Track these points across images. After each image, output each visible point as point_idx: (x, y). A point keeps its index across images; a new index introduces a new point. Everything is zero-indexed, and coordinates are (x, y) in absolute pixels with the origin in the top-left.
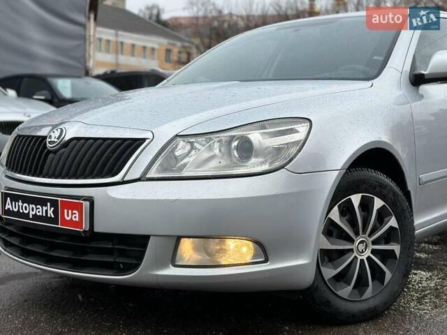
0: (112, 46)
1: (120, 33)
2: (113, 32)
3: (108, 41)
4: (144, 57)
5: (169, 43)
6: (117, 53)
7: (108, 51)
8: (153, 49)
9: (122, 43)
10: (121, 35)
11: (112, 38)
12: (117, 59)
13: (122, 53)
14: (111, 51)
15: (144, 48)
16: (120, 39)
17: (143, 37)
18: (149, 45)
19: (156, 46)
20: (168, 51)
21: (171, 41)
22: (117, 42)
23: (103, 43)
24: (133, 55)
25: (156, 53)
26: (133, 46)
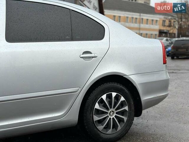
0: (138, 20)
1: (141, 14)
2: (138, 14)
3: (136, 18)
4: (152, 24)
5: (164, 18)
6: (140, 23)
7: (136, 22)
8: (157, 21)
9: (142, 19)
10: (142, 15)
11: (138, 17)
12: (140, 26)
13: (142, 23)
14: (137, 22)
15: (153, 20)
16: (141, 17)
17: (152, 16)
18: (155, 19)
19: (158, 19)
20: (164, 21)
21: (166, 17)
22: (140, 19)
23: (134, 19)
24: (147, 24)
25: (158, 22)
26: (147, 20)
